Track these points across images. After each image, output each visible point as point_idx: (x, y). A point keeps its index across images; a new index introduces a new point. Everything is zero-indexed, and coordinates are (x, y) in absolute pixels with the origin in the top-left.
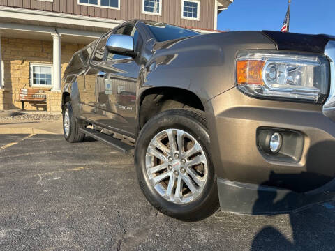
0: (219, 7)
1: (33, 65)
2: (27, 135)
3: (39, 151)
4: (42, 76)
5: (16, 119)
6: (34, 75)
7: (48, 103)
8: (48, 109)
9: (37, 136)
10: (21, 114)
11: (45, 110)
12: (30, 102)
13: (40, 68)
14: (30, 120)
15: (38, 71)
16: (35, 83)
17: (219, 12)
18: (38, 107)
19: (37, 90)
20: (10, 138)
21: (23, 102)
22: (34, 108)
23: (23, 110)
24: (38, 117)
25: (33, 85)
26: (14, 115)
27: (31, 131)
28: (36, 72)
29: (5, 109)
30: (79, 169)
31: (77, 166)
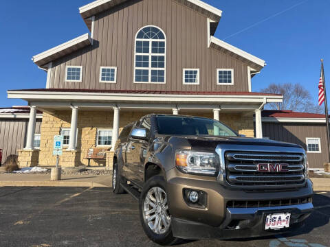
0: (252, 72)
1: (99, 130)
2: (88, 187)
3: (93, 200)
4: (105, 138)
5: (82, 174)
6: (100, 138)
7: (107, 160)
8: (107, 166)
9: (95, 188)
10: (87, 170)
11: (105, 165)
12: (94, 159)
13: (104, 132)
14: (92, 175)
15: (102, 135)
16: (99, 143)
17: (252, 76)
18: (99, 163)
19: (101, 150)
20: (77, 190)
21: (89, 159)
22: (97, 164)
23: (89, 166)
24: (99, 172)
25: (98, 146)
26: (81, 171)
27: (91, 184)
28: (101, 135)
29: (75, 166)
30: (115, 213)
31: (114, 211)
